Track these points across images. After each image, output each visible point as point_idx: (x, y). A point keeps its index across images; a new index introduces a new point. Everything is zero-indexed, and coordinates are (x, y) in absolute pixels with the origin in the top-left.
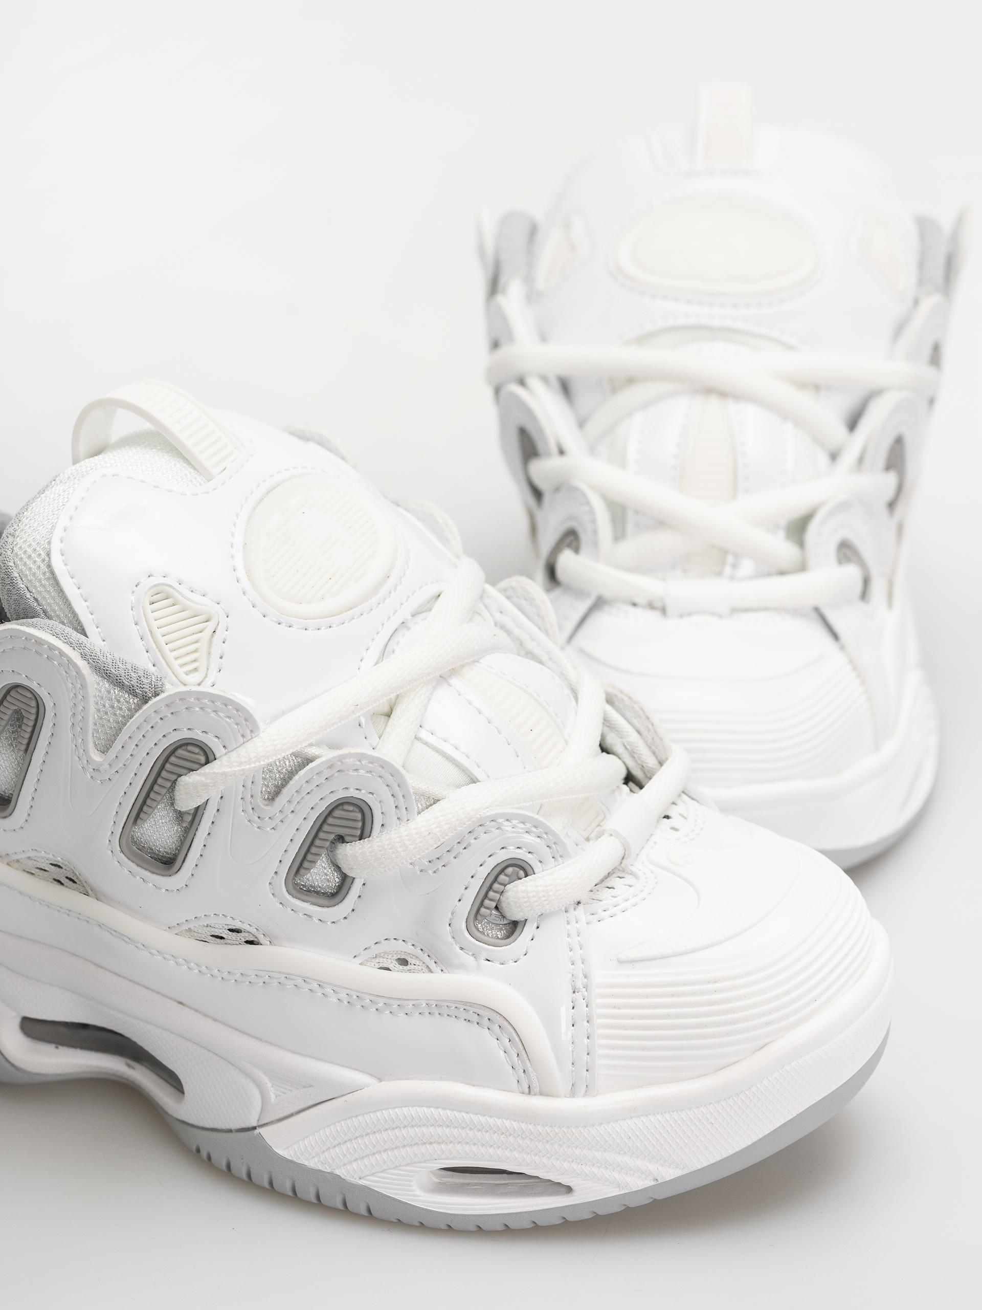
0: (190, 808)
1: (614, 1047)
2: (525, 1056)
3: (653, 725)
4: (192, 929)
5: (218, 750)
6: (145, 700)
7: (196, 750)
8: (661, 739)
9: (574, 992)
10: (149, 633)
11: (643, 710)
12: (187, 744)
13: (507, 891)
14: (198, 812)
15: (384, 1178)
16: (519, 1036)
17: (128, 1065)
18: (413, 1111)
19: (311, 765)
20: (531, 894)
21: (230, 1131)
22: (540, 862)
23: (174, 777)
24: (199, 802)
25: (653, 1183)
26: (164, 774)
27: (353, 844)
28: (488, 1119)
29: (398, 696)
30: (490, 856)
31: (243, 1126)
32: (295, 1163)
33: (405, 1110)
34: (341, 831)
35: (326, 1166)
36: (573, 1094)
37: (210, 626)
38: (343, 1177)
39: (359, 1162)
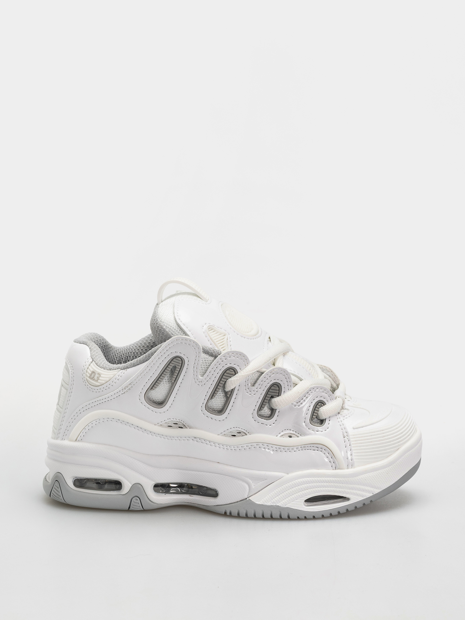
0: (230, 389)
1: (358, 453)
2: (334, 457)
3: (334, 373)
4: (225, 434)
5: (238, 370)
6: (216, 357)
7: (232, 371)
8: (337, 377)
9: (344, 438)
10: (210, 339)
11: (330, 369)
12: (229, 369)
13: (320, 410)
14: (232, 391)
15: (293, 503)
16: (331, 451)
17: (190, 496)
18: (301, 480)
19: (263, 375)
20: (325, 412)
21: (238, 502)
22: (327, 401)
23: (226, 380)
24: (232, 388)
25: (372, 495)
26: (222, 379)
27: (276, 398)
28: (325, 478)
29: (274, 359)
30: (314, 400)
31: (243, 499)
32: (263, 505)
33: (299, 480)
34: (273, 394)
35: (274, 503)
36: (348, 468)
37: (226, 337)
38: (280, 506)
39: (285, 500)
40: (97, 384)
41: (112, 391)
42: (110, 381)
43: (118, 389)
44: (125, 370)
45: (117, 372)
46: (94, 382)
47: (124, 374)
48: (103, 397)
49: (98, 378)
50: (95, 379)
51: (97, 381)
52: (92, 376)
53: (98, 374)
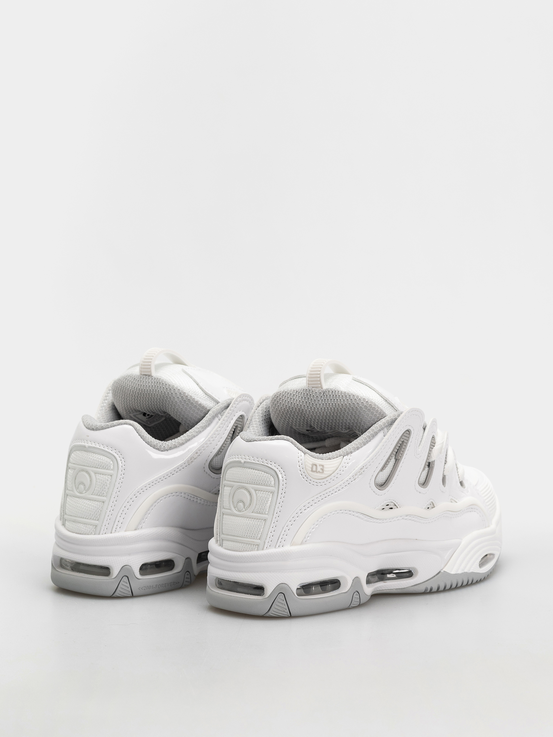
0: (434, 459)
15: (474, 567)
31: (438, 572)
32: (456, 574)
38: (467, 572)
40: (323, 476)
41: (342, 481)
42: (337, 470)
43: (348, 477)
44: (349, 456)
45: (341, 460)
46: (318, 475)
47: (350, 460)
48: (331, 488)
49: (322, 470)
50: (319, 472)
51: (323, 473)
52: (314, 469)
53: (319, 466)
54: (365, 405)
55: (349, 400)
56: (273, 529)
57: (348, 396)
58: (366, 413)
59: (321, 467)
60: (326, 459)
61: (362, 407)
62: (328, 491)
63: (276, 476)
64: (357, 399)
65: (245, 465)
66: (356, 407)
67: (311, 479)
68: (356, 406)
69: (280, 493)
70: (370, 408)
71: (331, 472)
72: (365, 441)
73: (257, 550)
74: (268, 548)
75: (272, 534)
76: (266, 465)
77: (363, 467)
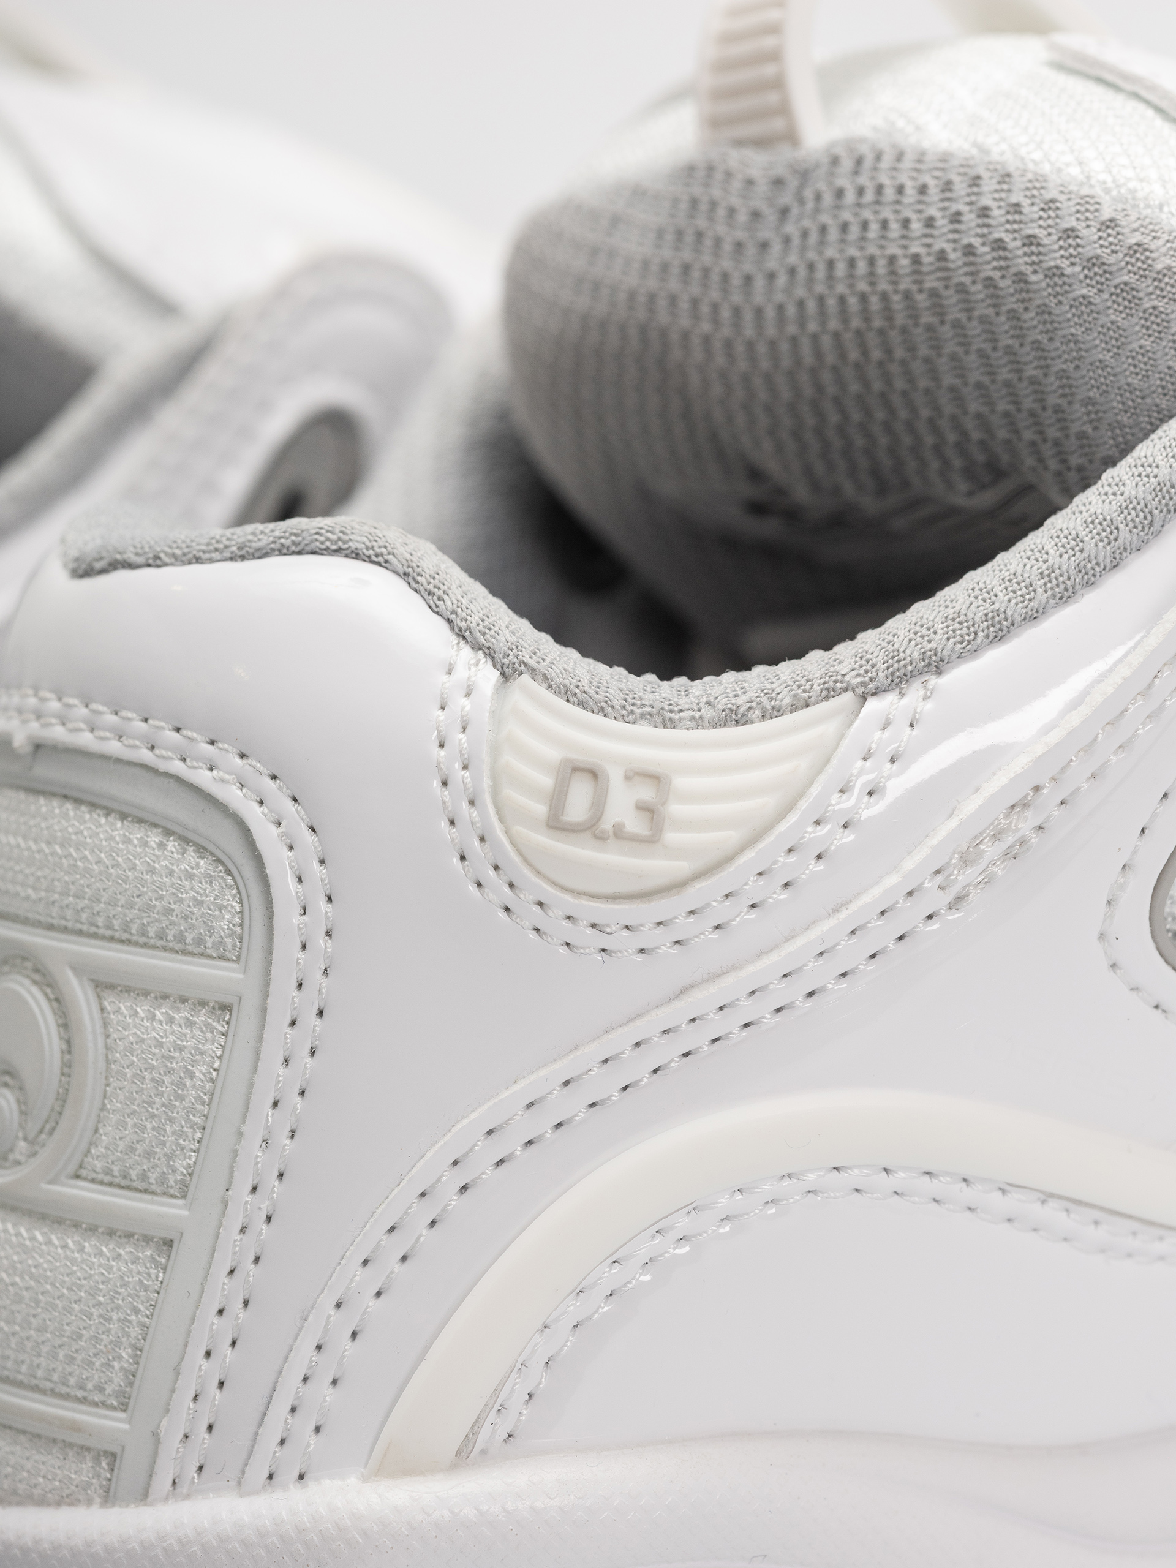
41: (836, 910)
42: (792, 818)
43: (893, 880)
44: (915, 691)
45: (830, 728)
46: (612, 858)
47: (916, 731)
48: (729, 980)
49: (649, 811)
50: (619, 833)
51: (651, 840)
52: (577, 807)
53: (627, 778)
54: (1089, 251)
55: (970, 218)
56: (225, 1328)
57: (960, 187)
58: (1103, 319)
59: (646, 793)
60: (698, 723)
61: (1068, 271)
62: (703, 999)
63: (248, 871)
64: (1026, 202)
65: (46, 771)
66: (1020, 278)
67: (549, 892)
68: (1021, 264)
69: (278, 1019)
70: (1132, 279)
71: (731, 837)
72: (1068, 564)
73: (109, 1497)
74: (183, 1489)
75: (212, 1370)
76: (177, 767)
77: (1037, 789)
